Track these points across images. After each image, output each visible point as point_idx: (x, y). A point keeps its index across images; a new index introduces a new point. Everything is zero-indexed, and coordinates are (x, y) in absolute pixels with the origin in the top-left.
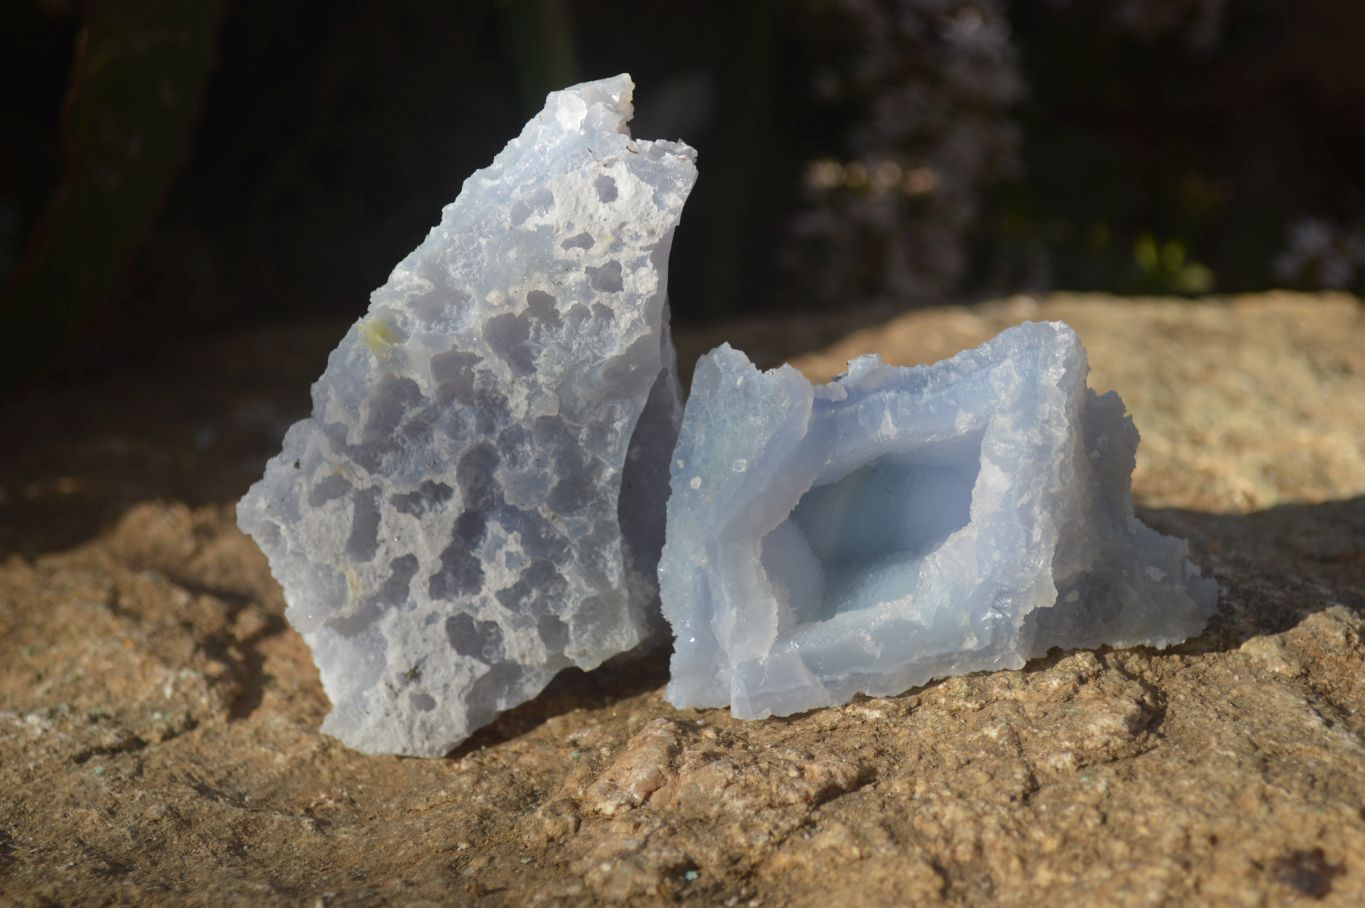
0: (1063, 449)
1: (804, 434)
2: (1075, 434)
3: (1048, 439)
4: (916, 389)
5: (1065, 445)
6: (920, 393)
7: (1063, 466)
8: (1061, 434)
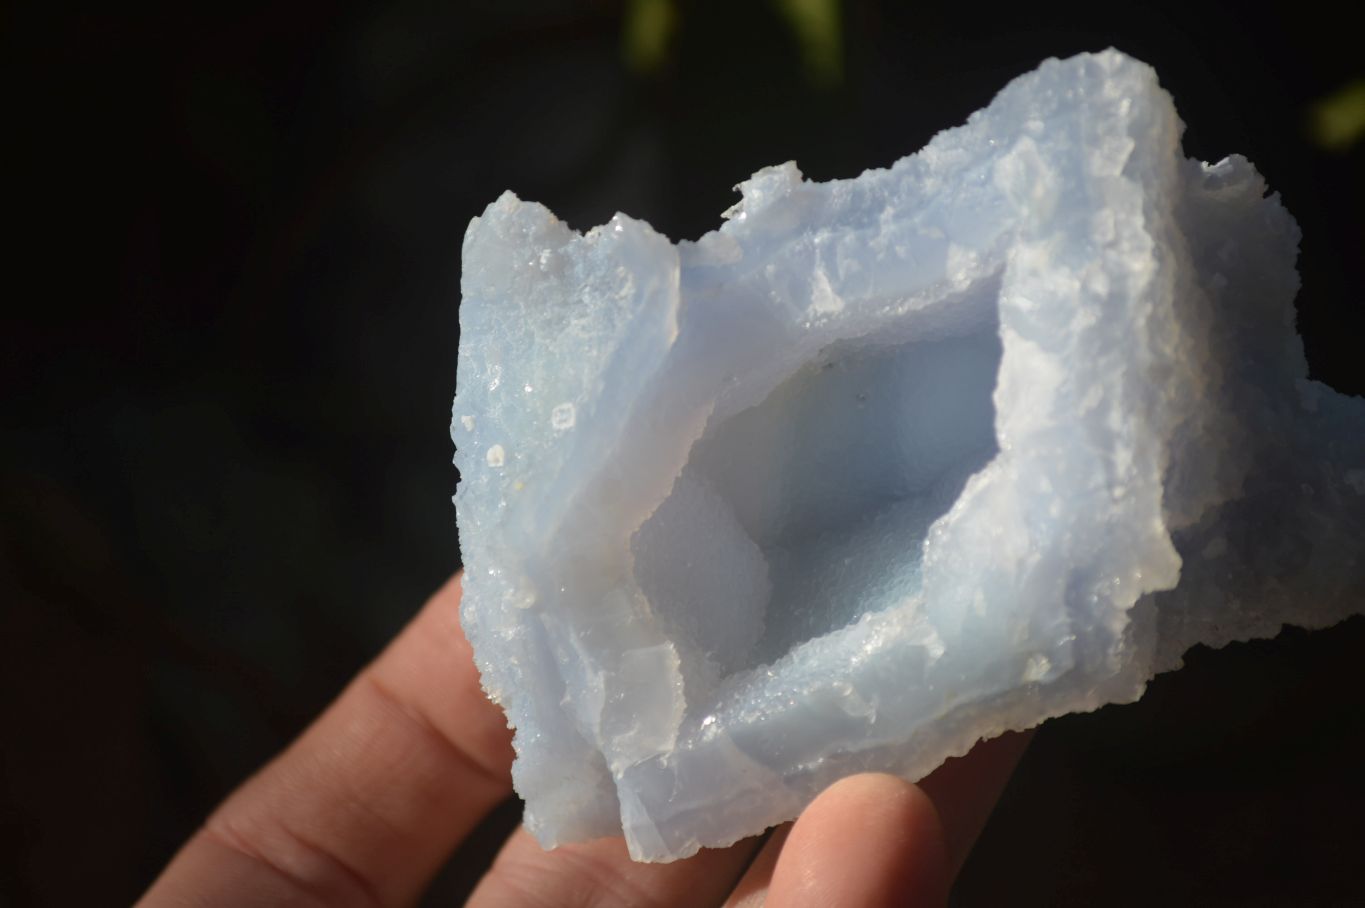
0: (1150, 294)
1: (673, 338)
2: (1171, 260)
3: (1119, 278)
4: (865, 220)
5: (1152, 285)
6: (874, 223)
7: (1155, 324)
8: (1140, 264)
